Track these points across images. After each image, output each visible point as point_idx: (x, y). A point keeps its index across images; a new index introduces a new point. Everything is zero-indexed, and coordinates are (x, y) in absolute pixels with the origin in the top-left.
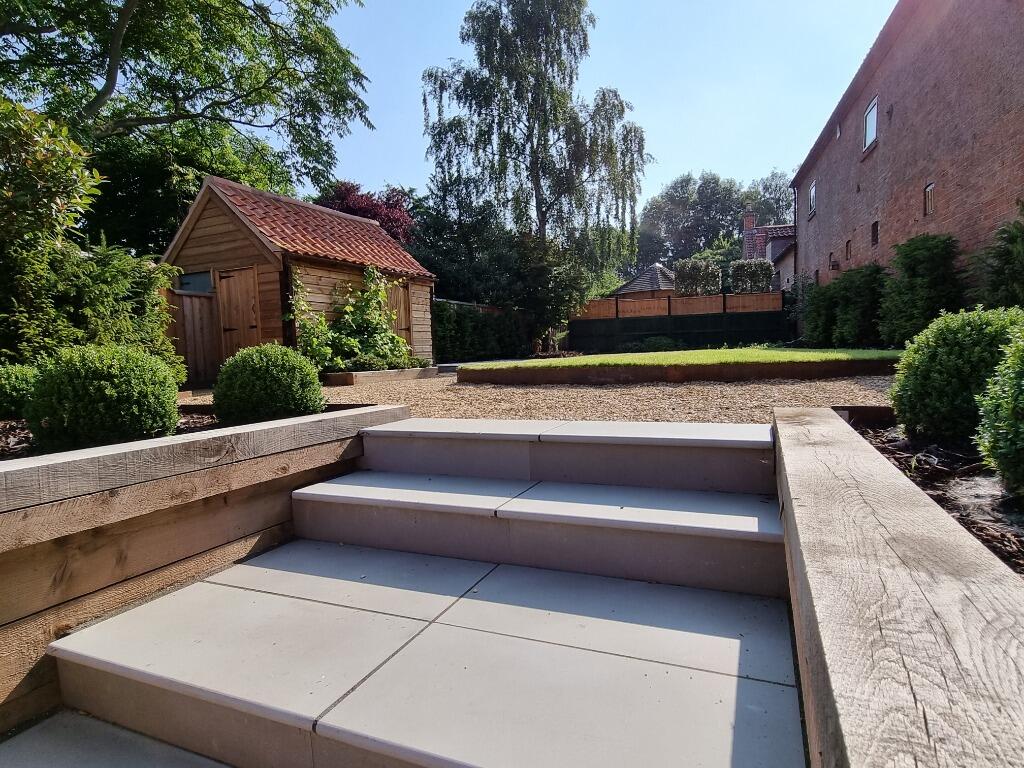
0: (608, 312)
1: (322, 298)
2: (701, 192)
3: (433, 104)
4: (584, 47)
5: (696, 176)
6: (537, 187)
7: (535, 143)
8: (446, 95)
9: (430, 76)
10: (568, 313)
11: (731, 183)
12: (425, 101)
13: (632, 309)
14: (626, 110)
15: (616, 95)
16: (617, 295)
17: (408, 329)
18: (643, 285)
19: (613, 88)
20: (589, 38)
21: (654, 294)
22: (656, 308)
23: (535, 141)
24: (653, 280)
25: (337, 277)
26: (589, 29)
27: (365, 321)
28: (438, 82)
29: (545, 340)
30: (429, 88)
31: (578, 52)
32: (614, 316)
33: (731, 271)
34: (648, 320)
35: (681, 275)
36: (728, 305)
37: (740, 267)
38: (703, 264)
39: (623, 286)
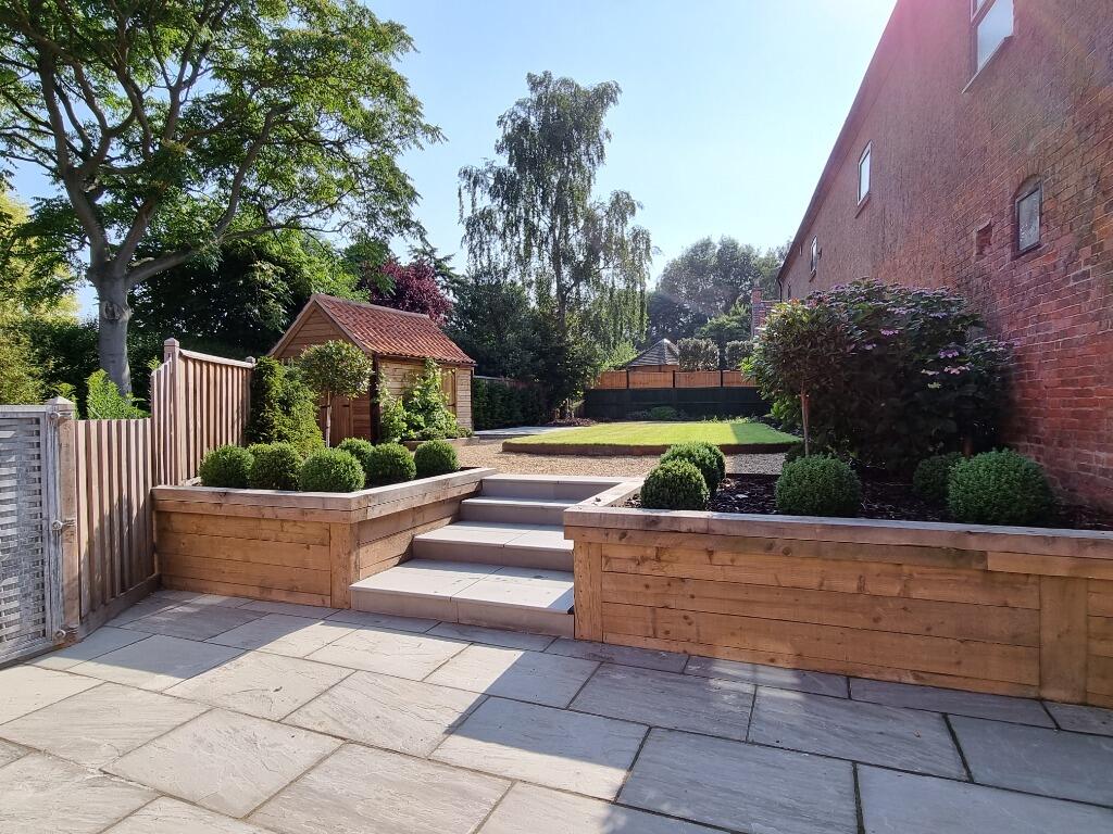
0: (619, 383)
1: (397, 385)
2: (720, 256)
3: (467, 197)
4: (601, 156)
5: (716, 240)
6: (559, 273)
7: (557, 235)
8: (478, 189)
9: (466, 173)
10: (583, 386)
11: (750, 249)
12: (460, 193)
13: (641, 381)
15: (628, 197)
16: (630, 368)
17: (454, 405)
18: (651, 359)
19: (626, 190)
20: (605, 149)
21: (661, 368)
22: (662, 381)
23: (557, 232)
24: (661, 355)
25: (406, 368)
26: (605, 142)
27: (427, 401)
28: (473, 179)
29: (563, 409)
30: (464, 183)
31: (596, 162)
32: (625, 387)
33: (727, 350)
34: (655, 391)
35: (685, 354)
36: (725, 380)
37: (735, 348)
38: (704, 343)
39: (634, 360)
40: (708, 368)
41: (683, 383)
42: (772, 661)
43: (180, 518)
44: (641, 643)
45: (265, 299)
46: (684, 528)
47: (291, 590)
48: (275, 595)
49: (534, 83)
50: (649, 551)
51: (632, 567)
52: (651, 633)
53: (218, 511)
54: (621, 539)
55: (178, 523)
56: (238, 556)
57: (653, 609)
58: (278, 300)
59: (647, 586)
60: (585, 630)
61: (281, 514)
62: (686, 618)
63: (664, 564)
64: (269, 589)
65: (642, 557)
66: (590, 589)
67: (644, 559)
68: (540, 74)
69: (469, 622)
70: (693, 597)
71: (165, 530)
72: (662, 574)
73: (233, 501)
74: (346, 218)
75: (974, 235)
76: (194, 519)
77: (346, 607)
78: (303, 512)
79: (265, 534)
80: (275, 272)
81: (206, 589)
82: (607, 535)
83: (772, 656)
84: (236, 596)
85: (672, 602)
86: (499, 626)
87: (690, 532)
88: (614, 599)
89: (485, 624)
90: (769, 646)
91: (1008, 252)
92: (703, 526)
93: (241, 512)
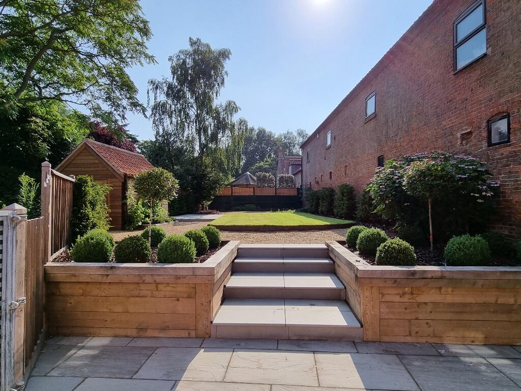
0: (228, 193)
2: (258, 135)
3: (152, 95)
4: (223, 83)
5: (256, 128)
6: (200, 137)
8: (158, 91)
9: (152, 82)
11: (271, 133)
12: (148, 92)
13: (238, 191)
14: (239, 110)
15: (235, 104)
16: (232, 185)
18: (242, 181)
19: (234, 100)
20: (225, 80)
21: (247, 186)
22: (248, 192)
24: (247, 179)
26: (225, 77)
28: (155, 86)
29: (203, 205)
30: (151, 87)
31: (220, 85)
32: (231, 194)
33: (278, 178)
34: (245, 197)
35: (259, 179)
36: (277, 192)
37: (282, 177)
38: (268, 174)
39: (234, 181)
40: (270, 187)
41: (258, 193)
42: (473, 342)
43: (68, 286)
44: (402, 340)
45: (36, 140)
46: (430, 276)
47: (164, 329)
48: (150, 333)
49: (193, 43)
50: (406, 289)
51: (397, 299)
52: (408, 333)
53: (105, 280)
54: (394, 283)
55: (66, 289)
56: (119, 309)
57: (410, 320)
58: (44, 141)
59: (406, 309)
60: (370, 336)
61: (159, 279)
62: (427, 323)
63: (415, 296)
64: (145, 329)
65: (403, 293)
66: (372, 312)
67: (404, 294)
68: (195, 39)
69: (296, 338)
70: (431, 312)
71: (53, 294)
72: (414, 301)
73: (118, 272)
74: (89, 98)
75: (459, 135)
76: (82, 286)
77: (207, 336)
78: (178, 278)
79: (142, 293)
80: (43, 124)
81: (90, 334)
82: (385, 282)
83: (472, 339)
84: (116, 336)
85: (421, 316)
86: (316, 338)
87: (432, 278)
88: (387, 317)
89: (307, 338)
90: (472, 334)
91: (485, 144)
92: (439, 274)
93: (125, 279)
